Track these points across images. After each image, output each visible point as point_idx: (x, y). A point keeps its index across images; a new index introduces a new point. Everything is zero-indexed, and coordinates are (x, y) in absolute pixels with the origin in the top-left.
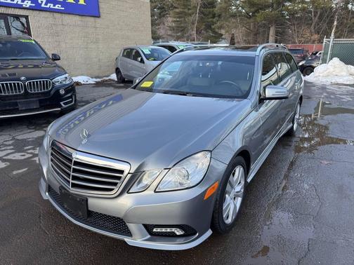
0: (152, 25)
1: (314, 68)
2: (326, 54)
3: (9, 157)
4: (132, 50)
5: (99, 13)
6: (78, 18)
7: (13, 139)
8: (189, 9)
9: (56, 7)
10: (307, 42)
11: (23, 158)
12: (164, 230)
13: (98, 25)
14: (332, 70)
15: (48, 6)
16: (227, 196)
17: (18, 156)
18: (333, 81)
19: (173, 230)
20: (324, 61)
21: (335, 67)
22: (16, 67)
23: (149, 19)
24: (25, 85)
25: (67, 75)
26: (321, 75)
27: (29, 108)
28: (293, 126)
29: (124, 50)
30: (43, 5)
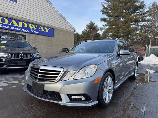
0: (74, 43)
1: (143, 58)
2: (148, 52)
3: (10, 82)
4: (66, 49)
5: (54, 35)
6: (45, 37)
7: (13, 77)
8: (89, 38)
9: (37, 32)
10: (140, 50)
11: (16, 83)
12: (76, 97)
13: (53, 40)
14: (151, 59)
15: (34, 32)
16: (105, 89)
17: (14, 82)
18: (153, 63)
19: (81, 97)
20: (147, 55)
21: (152, 58)
22: (18, 50)
23: (73, 41)
24: (21, 56)
25: (39, 54)
26: (147, 61)
27: (21, 65)
28: (135, 74)
29: (63, 49)
30: (32, 32)
